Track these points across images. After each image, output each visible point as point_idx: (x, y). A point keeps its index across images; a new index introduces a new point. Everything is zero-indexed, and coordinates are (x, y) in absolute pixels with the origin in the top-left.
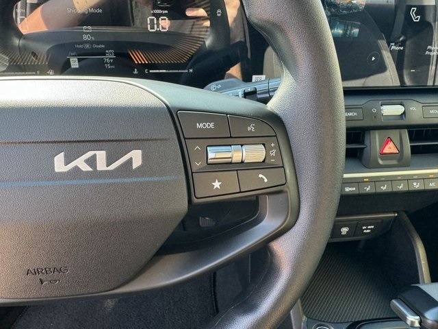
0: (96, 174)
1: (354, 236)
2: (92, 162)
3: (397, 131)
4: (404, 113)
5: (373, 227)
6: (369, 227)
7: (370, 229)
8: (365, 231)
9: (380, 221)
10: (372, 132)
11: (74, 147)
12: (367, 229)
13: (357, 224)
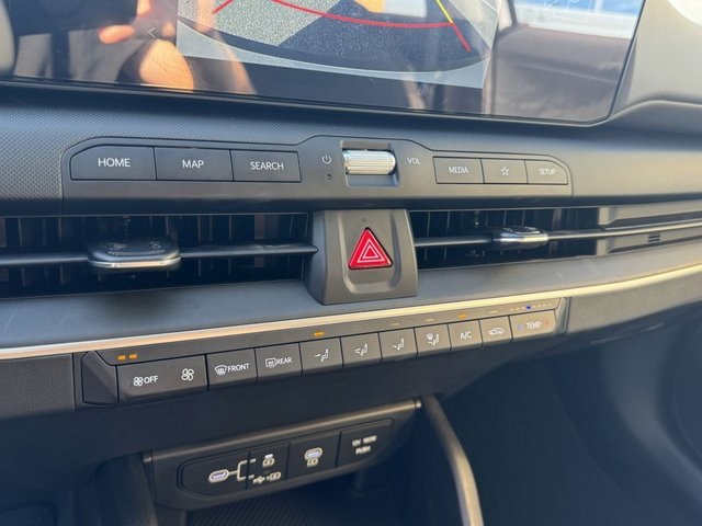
1: (336, 466)
3: (385, 214)
4: (395, 170)
5: (373, 438)
6: (366, 440)
7: (367, 445)
8: (359, 451)
9: (388, 423)
10: (327, 214)
12: (362, 445)
13: (340, 435)
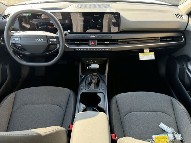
0: (39, 41)
1: (98, 63)
2: (39, 40)
4: (95, 37)
5: (102, 61)
10: (90, 40)
11: (37, 38)
